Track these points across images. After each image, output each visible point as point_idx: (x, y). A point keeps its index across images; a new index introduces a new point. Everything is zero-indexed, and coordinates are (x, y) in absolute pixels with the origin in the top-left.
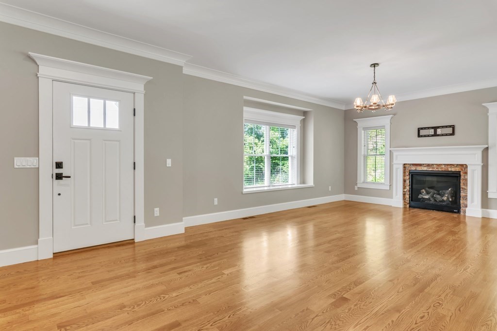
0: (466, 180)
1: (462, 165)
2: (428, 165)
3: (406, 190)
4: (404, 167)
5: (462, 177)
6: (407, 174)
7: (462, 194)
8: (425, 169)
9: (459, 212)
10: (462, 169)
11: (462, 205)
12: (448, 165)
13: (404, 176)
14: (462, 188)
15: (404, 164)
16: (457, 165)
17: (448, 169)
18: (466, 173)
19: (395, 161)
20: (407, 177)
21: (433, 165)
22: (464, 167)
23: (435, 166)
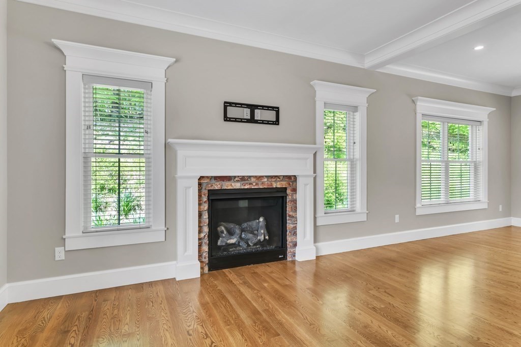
0: (295, 201)
1: (289, 177)
2: (243, 179)
3: (202, 235)
4: (200, 184)
5: (289, 198)
6: (205, 199)
7: (289, 226)
8: (237, 185)
9: (285, 258)
10: (290, 184)
11: (289, 244)
12: (272, 177)
13: (200, 204)
14: (290, 216)
15: (201, 178)
16: (284, 176)
17: (272, 185)
18: (295, 190)
19: (180, 172)
20: (205, 207)
21: (250, 177)
22: (292, 179)
23: (253, 180)
